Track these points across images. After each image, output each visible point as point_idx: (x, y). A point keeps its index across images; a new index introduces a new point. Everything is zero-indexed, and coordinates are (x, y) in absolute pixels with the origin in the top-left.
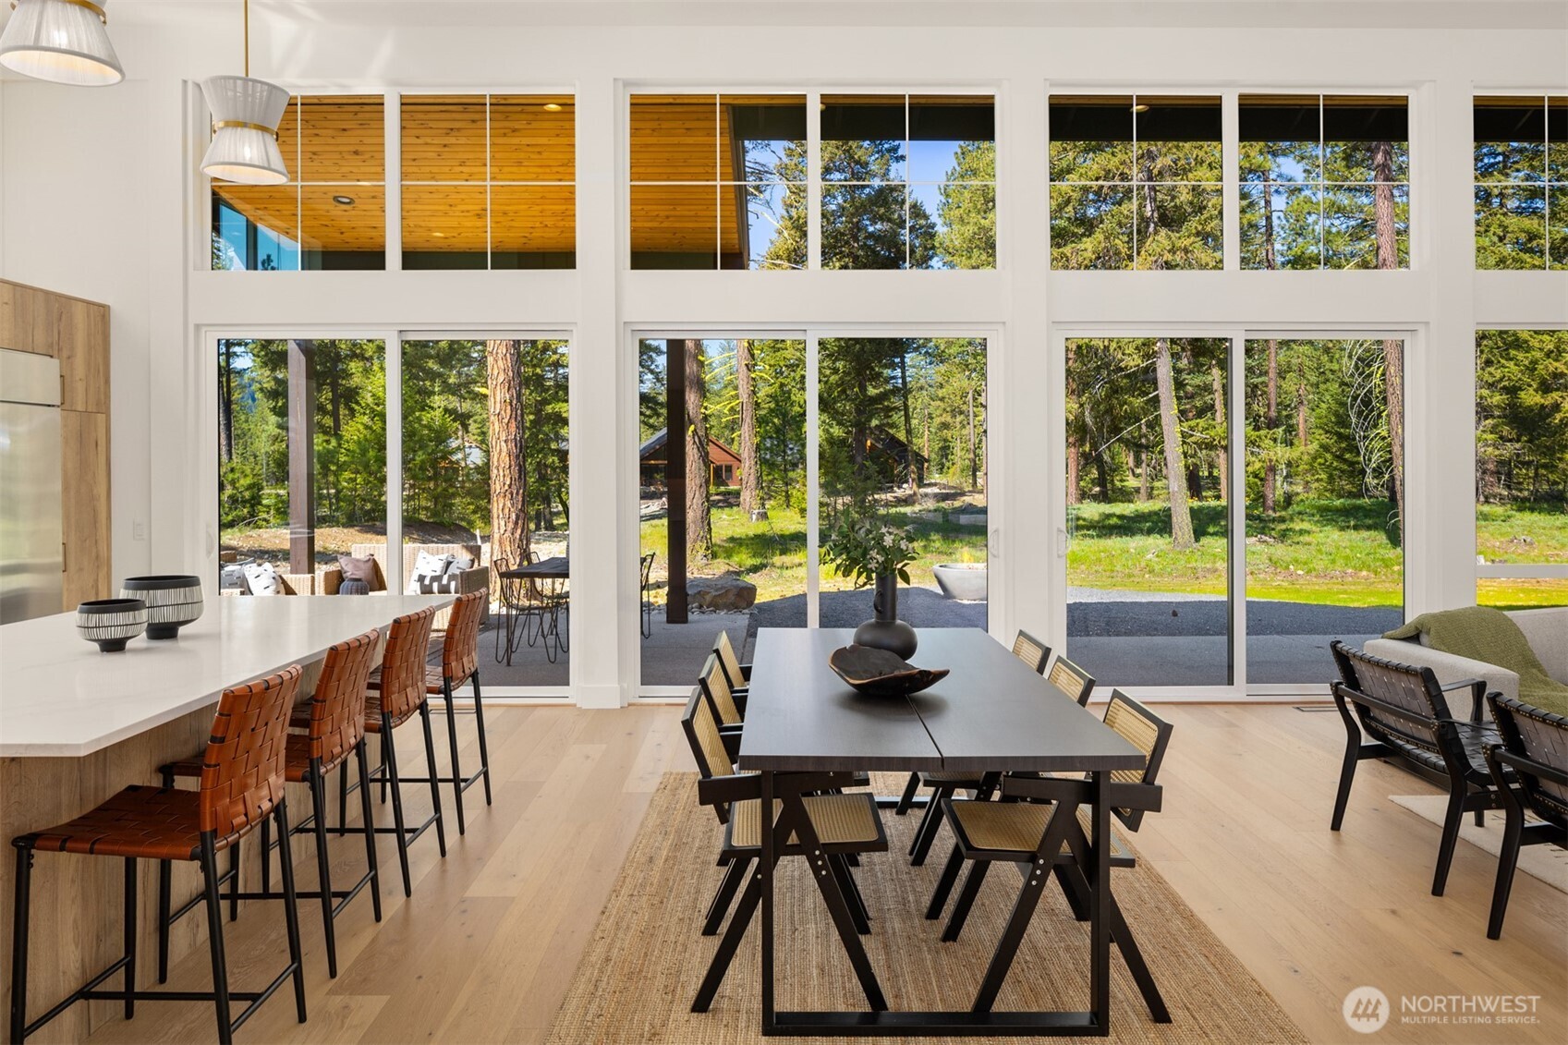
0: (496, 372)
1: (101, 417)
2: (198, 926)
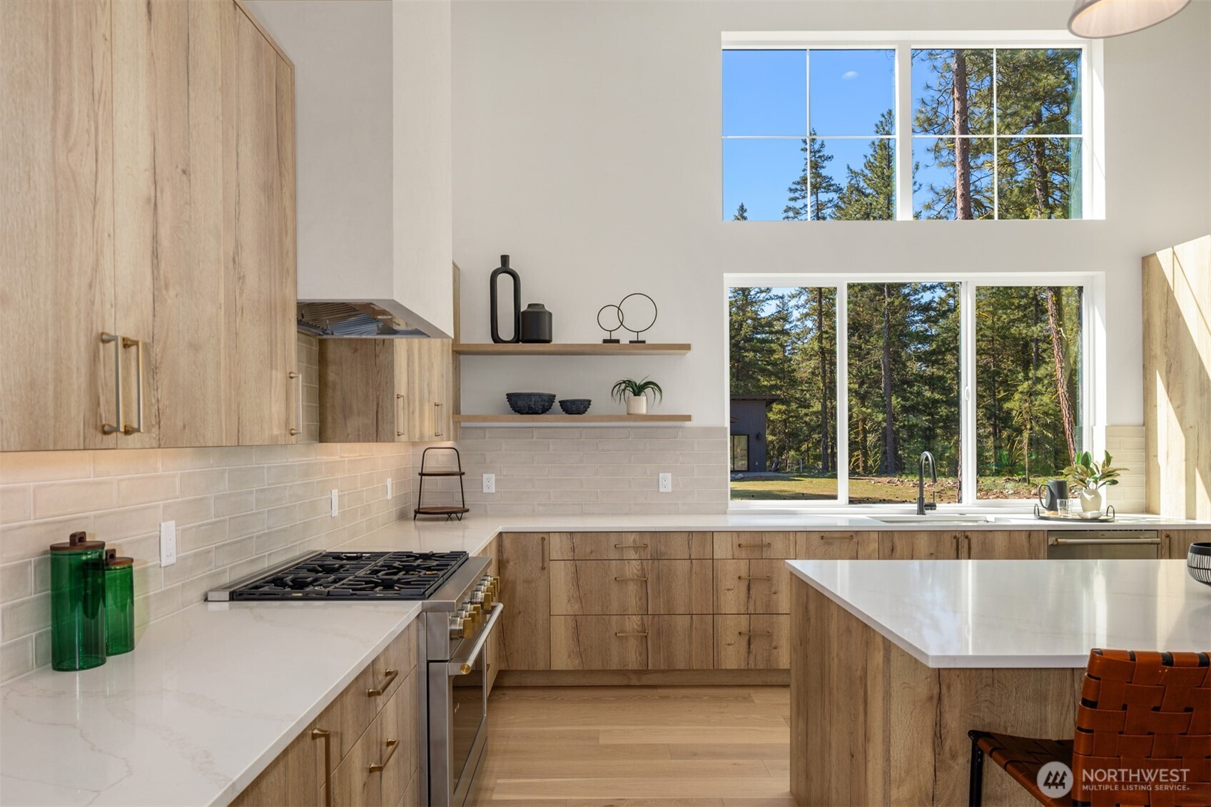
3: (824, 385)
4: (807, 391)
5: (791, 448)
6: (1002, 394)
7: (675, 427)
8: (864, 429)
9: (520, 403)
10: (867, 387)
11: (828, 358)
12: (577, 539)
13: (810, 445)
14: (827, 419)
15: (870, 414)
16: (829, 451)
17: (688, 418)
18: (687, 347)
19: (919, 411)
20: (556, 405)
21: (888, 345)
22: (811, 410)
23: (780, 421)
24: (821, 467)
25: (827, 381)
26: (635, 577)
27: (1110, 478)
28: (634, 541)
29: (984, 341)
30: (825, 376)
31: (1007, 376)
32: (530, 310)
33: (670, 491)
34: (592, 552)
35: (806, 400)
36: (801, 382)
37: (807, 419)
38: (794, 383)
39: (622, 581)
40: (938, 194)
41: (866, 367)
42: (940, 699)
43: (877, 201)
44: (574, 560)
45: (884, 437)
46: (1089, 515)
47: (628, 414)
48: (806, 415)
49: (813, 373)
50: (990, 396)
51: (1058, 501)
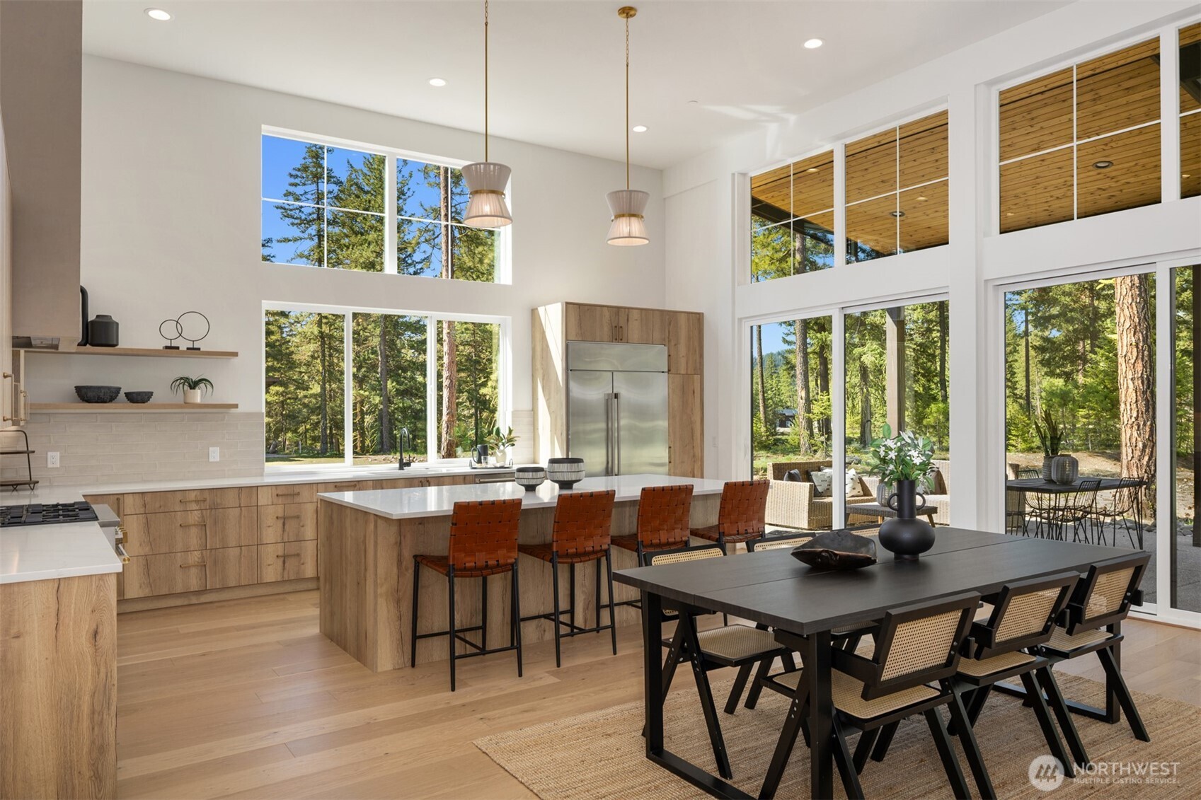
0: (1122, 321)
1: (697, 377)
2: (545, 631)
3: (324, 368)
4: (306, 373)
5: (288, 430)
6: (483, 380)
7: (222, 413)
8: (362, 411)
9: (90, 394)
10: (365, 371)
11: (327, 342)
12: (148, 498)
13: (308, 427)
14: (326, 401)
15: (368, 397)
16: (328, 432)
17: (236, 406)
18: (235, 354)
19: (412, 395)
20: (122, 395)
21: (384, 334)
22: (310, 392)
23: (277, 403)
24: (319, 448)
25: (327, 364)
26: (196, 523)
27: (511, 443)
28: (196, 496)
29: (467, 333)
30: (324, 360)
31: (485, 364)
32: (98, 320)
33: (218, 460)
34: (160, 507)
35: (303, 381)
36: (300, 364)
37: (306, 401)
38: (292, 365)
39: (186, 526)
40: (426, 210)
41: (364, 352)
42: (400, 543)
43: (375, 200)
44: (145, 513)
45: (380, 419)
46: (498, 465)
47: (185, 403)
48: (305, 397)
49: (313, 357)
50: (472, 381)
51: (482, 457)
